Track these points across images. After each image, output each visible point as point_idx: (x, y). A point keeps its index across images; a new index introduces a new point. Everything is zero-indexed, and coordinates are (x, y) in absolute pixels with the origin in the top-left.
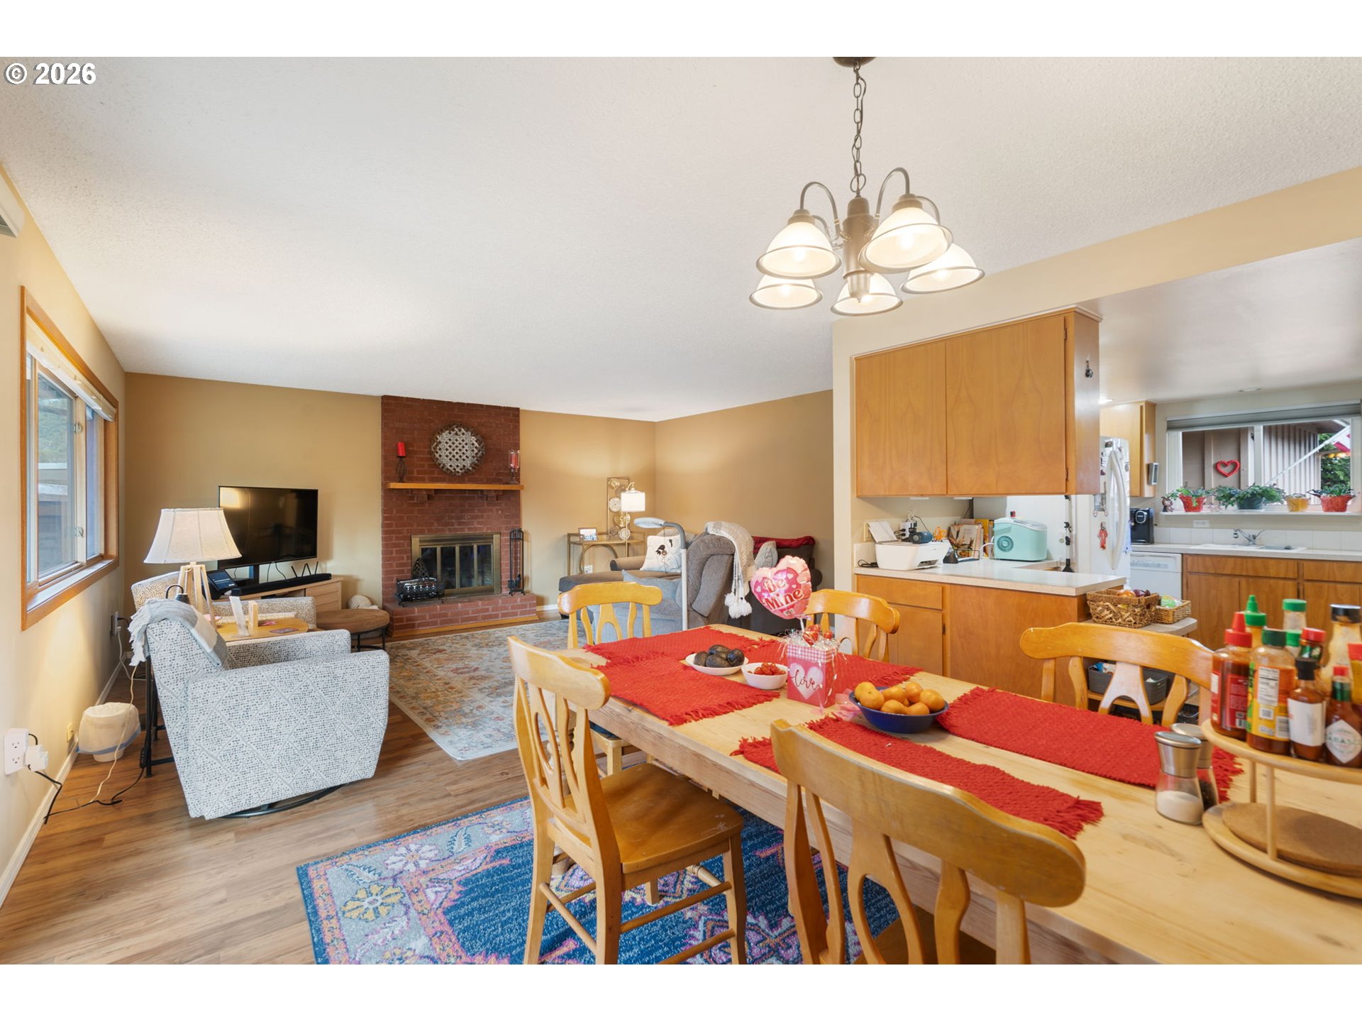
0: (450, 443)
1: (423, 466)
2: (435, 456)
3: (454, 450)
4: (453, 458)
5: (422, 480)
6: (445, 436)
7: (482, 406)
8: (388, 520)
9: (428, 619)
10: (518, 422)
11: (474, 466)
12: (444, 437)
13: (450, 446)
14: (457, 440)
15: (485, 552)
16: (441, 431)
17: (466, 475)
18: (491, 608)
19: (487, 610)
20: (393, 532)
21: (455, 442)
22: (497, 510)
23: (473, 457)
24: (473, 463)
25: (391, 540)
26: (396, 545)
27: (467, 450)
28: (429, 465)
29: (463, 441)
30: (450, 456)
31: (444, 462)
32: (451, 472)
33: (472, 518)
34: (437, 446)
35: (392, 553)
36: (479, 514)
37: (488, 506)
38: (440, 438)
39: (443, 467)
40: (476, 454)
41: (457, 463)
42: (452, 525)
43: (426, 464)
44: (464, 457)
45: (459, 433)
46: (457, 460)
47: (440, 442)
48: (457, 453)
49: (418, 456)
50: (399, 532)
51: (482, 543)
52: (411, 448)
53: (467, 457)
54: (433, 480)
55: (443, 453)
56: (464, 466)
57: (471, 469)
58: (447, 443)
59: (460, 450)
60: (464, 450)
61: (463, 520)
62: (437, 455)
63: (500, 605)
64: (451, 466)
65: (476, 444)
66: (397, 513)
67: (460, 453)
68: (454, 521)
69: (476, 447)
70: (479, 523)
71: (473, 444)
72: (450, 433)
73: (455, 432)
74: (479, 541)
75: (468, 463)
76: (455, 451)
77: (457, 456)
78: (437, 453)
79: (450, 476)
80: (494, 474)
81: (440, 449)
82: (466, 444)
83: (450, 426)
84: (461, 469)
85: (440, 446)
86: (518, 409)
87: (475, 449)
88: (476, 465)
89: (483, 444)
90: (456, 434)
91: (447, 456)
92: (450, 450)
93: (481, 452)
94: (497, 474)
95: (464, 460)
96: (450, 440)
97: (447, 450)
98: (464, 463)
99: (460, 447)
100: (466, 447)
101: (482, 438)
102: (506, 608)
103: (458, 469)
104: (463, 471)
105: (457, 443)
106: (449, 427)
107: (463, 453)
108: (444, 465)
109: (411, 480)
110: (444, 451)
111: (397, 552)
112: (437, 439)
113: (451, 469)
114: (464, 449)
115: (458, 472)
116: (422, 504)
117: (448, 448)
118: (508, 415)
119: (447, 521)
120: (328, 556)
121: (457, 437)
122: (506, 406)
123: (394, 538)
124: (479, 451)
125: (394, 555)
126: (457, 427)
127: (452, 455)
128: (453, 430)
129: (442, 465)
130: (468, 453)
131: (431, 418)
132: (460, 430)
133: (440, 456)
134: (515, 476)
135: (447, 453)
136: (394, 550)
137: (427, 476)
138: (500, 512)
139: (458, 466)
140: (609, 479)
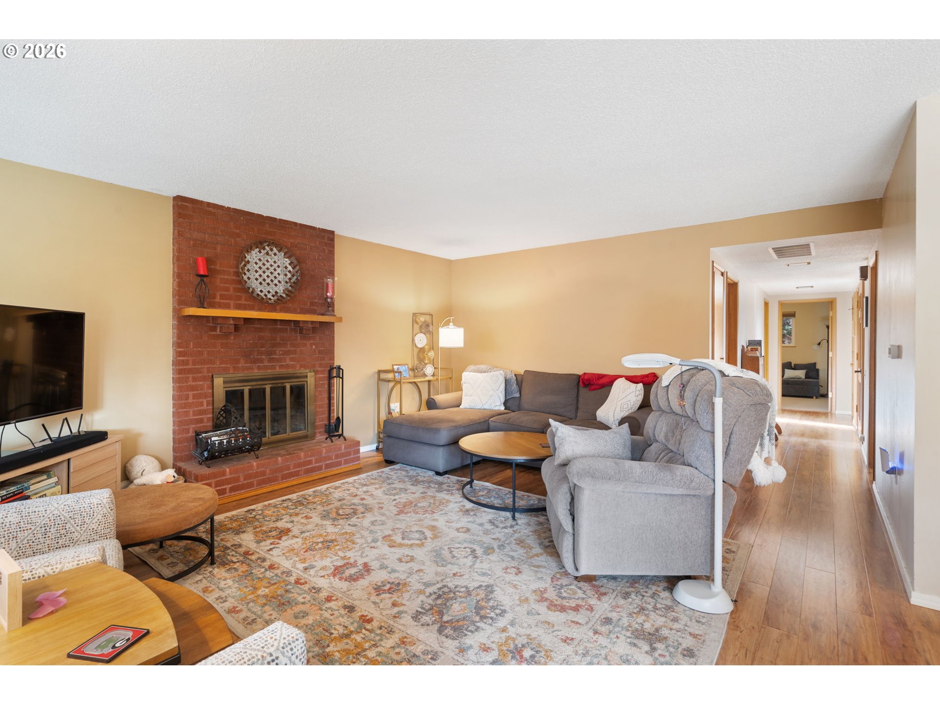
0: (260, 264)
1: (227, 290)
2: (243, 277)
3: (264, 272)
4: (263, 282)
5: (227, 306)
6: (255, 255)
7: (295, 224)
8: (183, 356)
9: (242, 481)
10: (333, 247)
11: (288, 292)
12: (253, 256)
13: (260, 268)
14: (268, 261)
15: (299, 393)
16: (249, 249)
17: (280, 303)
18: (313, 459)
19: (310, 462)
20: (190, 371)
21: (266, 263)
22: (311, 345)
23: (286, 282)
24: (287, 289)
25: (187, 381)
26: (192, 388)
27: (279, 274)
28: (234, 289)
29: (275, 262)
30: (260, 280)
31: (254, 286)
32: (263, 298)
33: (286, 353)
34: (245, 265)
35: (187, 398)
36: (292, 349)
37: (301, 340)
38: (248, 257)
39: (252, 292)
40: (290, 279)
41: (268, 288)
42: (261, 361)
43: (232, 287)
44: (276, 282)
45: (270, 252)
46: (268, 284)
47: (248, 262)
48: (268, 276)
49: (222, 277)
50: (198, 371)
51: (296, 382)
52: (213, 267)
53: (279, 282)
54: (239, 307)
55: (253, 275)
56: (276, 292)
57: (284, 296)
58: (256, 263)
59: (272, 273)
60: (276, 274)
61: (275, 356)
62: (245, 278)
63: (324, 455)
64: (261, 291)
65: (290, 268)
66: (194, 347)
67: (272, 277)
68: (264, 357)
69: (290, 272)
70: (292, 360)
71: (286, 267)
72: (260, 252)
73: (266, 251)
74: (293, 380)
75: (280, 289)
76: (266, 274)
77: (268, 281)
78: (245, 274)
79: (261, 303)
80: (308, 304)
81: (248, 270)
82: (278, 266)
83: (261, 243)
84: (273, 296)
85: (248, 266)
86: (332, 233)
87: (288, 273)
88: (290, 291)
89: (298, 268)
90: (267, 254)
91: (257, 279)
92: (260, 272)
93: (295, 277)
94: (312, 304)
95: (276, 285)
96: (260, 260)
97: (256, 271)
98: (276, 289)
99: (272, 269)
100: (279, 270)
101: (298, 262)
102: (330, 458)
103: (269, 296)
104: (276, 298)
105: (268, 265)
106: (259, 244)
107: (275, 277)
108: (253, 289)
109: (212, 306)
110: (252, 272)
111: (194, 397)
112: (246, 257)
113: (262, 294)
114: (277, 272)
115: (270, 299)
116: (227, 335)
117: (258, 270)
118: (323, 237)
119: (256, 357)
120: (96, 406)
121: (268, 258)
122: (321, 227)
123: (191, 379)
124: (293, 276)
125: (191, 400)
126: (268, 246)
127: (262, 278)
128: (264, 249)
129: (251, 290)
130: (281, 278)
131: (238, 231)
132: (272, 250)
133: (249, 278)
134: (328, 306)
135: (257, 275)
136: (191, 393)
137: (232, 302)
138: (314, 347)
139: (269, 292)
140: (414, 314)
